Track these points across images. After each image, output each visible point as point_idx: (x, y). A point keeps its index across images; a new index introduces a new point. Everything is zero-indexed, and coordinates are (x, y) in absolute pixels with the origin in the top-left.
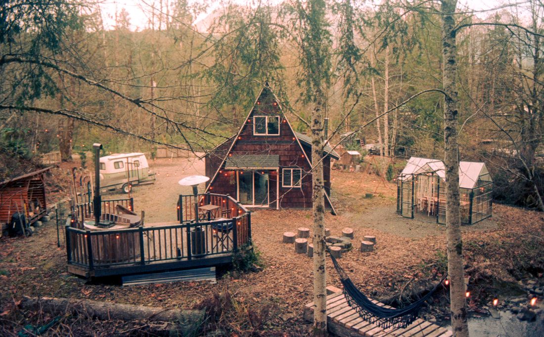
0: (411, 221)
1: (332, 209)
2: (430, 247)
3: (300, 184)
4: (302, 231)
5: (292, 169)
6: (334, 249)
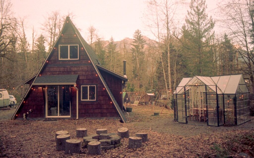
0: (185, 126)
1: (121, 118)
2: (205, 141)
3: (95, 98)
4: (79, 131)
5: (88, 86)
6: (92, 143)
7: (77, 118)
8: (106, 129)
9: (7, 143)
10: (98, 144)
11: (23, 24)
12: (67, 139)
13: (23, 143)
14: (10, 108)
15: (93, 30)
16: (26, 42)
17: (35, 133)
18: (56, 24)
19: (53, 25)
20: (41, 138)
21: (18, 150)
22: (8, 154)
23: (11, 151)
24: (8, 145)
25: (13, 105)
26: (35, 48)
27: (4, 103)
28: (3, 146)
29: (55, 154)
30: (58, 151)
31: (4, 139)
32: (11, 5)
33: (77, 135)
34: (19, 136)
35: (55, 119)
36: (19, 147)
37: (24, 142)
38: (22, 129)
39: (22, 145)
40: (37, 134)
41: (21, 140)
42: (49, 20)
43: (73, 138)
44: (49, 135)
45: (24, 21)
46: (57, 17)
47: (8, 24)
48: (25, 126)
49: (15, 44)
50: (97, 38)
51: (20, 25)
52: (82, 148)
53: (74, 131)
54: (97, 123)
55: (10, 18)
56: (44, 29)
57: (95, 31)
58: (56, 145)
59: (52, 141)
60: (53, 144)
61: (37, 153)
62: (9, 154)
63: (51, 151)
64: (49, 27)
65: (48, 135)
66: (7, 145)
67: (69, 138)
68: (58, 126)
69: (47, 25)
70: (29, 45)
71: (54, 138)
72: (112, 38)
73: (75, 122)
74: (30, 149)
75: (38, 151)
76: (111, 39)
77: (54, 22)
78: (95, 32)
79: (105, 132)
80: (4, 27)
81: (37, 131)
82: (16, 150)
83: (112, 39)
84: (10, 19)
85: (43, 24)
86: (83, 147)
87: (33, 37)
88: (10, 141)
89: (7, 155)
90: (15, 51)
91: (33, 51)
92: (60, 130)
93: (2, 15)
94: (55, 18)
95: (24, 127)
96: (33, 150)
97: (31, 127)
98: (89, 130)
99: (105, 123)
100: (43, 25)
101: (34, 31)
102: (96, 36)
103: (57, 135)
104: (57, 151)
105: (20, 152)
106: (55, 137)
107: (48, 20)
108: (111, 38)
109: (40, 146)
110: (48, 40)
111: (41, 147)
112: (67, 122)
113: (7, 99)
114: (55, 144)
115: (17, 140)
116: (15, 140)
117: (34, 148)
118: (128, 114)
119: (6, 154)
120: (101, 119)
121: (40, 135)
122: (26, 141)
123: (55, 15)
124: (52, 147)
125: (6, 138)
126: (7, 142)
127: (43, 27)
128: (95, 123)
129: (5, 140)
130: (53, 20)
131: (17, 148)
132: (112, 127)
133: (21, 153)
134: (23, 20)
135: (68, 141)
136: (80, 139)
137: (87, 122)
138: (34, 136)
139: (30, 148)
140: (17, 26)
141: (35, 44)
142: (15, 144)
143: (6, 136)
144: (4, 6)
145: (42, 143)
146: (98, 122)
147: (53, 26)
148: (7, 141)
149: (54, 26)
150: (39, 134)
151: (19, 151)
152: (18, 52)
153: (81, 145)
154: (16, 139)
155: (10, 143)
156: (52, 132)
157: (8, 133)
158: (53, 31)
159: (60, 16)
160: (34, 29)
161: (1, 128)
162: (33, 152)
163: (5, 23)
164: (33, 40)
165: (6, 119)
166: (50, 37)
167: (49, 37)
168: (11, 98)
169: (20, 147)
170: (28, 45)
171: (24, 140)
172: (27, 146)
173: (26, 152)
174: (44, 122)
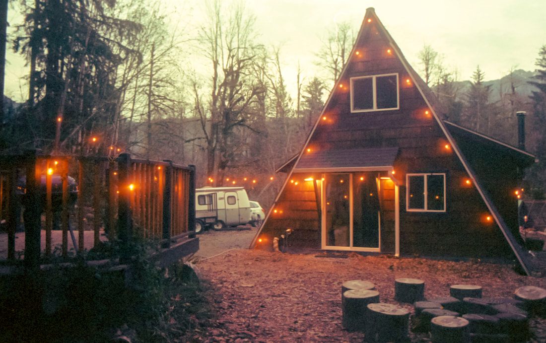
3: (443, 205)
4: (402, 284)
5: (425, 175)
6: (443, 321)
7: (397, 255)
8: (478, 287)
9: (232, 297)
10: (462, 325)
11: (277, 58)
12: (371, 303)
13: (265, 302)
14: (252, 228)
15: (430, 57)
16: (285, 95)
17: (295, 282)
18: (345, 51)
19: (338, 52)
20: (310, 294)
21: (253, 315)
22: (230, 323)
23: (237, 317)
24: (234, 303)
25: (258, 221)
26: (303, 108)
27: (239, 215)
28: (224, 302)
29: (339, 338)
30: (347, 330)
31: (228, 288)
32: (255, 19)
33: (397, 294)
34: (260, 285)
35: (345, 254)
36: (257, 309)
37: (269, 300)
38: (269, 270)
39: (262, 306)
40: (300, 283)
41: (263, 293)
42: (330, 42)
43: (386, 301)
44: (328, 290)
45: (280, 52)
46: (347, 35)
47: (250, 59)
48: (275, 264)
49: (263, 99)
50: (441, 72)
51: (272, 60)
52: (412, 331)
53: (390, 286)
54: (450, 270)
55: (254, 46)
56: (319, 64)
57: (435, 57)
58: (343, 316)
59: (333, 303)
60: (335, 311)
61: (295, 330)
62: (232, 323)
63: (329, 329)
64: (330, 59)
65: (325, 288)
66: (231, 303)
67: (375, 300)
68: (350, 270)
69: (326, 54)
70: (290, 100)
71: (339, 298)
72: (479, 71)
73: (390, 263)
74: (279, 317)
75: (298, 325)
76: (475, 74)
77: (340, 47)
78: (436, 62)
79: (476, 293)
80: (242, 64)
81: (301, 278)
82: (248, 315)
83: (479, 75)
84: (253, 48)
85: (319, 54)
86: (415, 329)
87: (298, 82)
88: (240, 294)
89: (227, 324)
90: (265, 113)
91: (298, 112)
92: (353, 278)
93: (238, 41)
94: (343, 36)
95: (274, 266)
96: (286, 320)
97: (288, 267)
98: (428, 287)
99: (473, 272)
100: (317, 55)
101: (299, 70)
102: (439, 68)
103: (345, 289)
104: (344, 330)
105: (257, 322)
106: (341, 295)
107: (328, 44)
108: (477, 72)
109: (305, 313)
110: (329, 86)
111: (306, 315)
112: (372, 263)
113: (246, 208)
114: (341, 312)
115: (254, 293)
116: (251, 293)
117: (289, 317)
118: (534, 256)
119: (226, 322)
120: (461, 262)
121: (307, 288)
122: (274, 298)
123: (343, 31)
124: (333, 318)
125: (233, 287)
126: (233, 295)
127: (318, 60)
128: (443, 270)
129: (229, 290)
130: (339, 41)
131: (251, 313)
132: (494, 283)
133: (258, 324)
134: (278, 50)
135: (373, 307)
136: (406, 306)
137: (422, 266)
138: (293, 288)
139: (279, 314)
140: (268, 62)
141: (303, 97)
142: (249, 302)
143: (234, 282)
144: (241, 24)
145: (310, 307)
146: (453, 269)
147: (338, 55)
148: (233, 293)
149: (340, 54)
150: (304, 285)
151: (253, 319)
152: (270, 116)
153: (410, 322)
154: (253, 291)
155: (238, 297)
156: (336, 283)
157: (239, 276)
158: (339, 65)
159: (353, 33)
160: (299, 66)
161: (228, 265)
162: (285, 327)
163: (244, 57)
164: (299, 90)
165: (240, 247)
166: (332, 79)
167: (330, 79)
168: (254, 207)
169: (257, 311)
170: (288, 101)
171: (269, 295)
172: (273, 309)
173: (270, 324)
174: (318, 258)
